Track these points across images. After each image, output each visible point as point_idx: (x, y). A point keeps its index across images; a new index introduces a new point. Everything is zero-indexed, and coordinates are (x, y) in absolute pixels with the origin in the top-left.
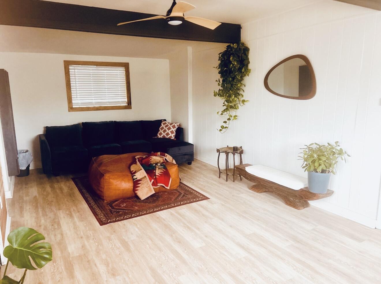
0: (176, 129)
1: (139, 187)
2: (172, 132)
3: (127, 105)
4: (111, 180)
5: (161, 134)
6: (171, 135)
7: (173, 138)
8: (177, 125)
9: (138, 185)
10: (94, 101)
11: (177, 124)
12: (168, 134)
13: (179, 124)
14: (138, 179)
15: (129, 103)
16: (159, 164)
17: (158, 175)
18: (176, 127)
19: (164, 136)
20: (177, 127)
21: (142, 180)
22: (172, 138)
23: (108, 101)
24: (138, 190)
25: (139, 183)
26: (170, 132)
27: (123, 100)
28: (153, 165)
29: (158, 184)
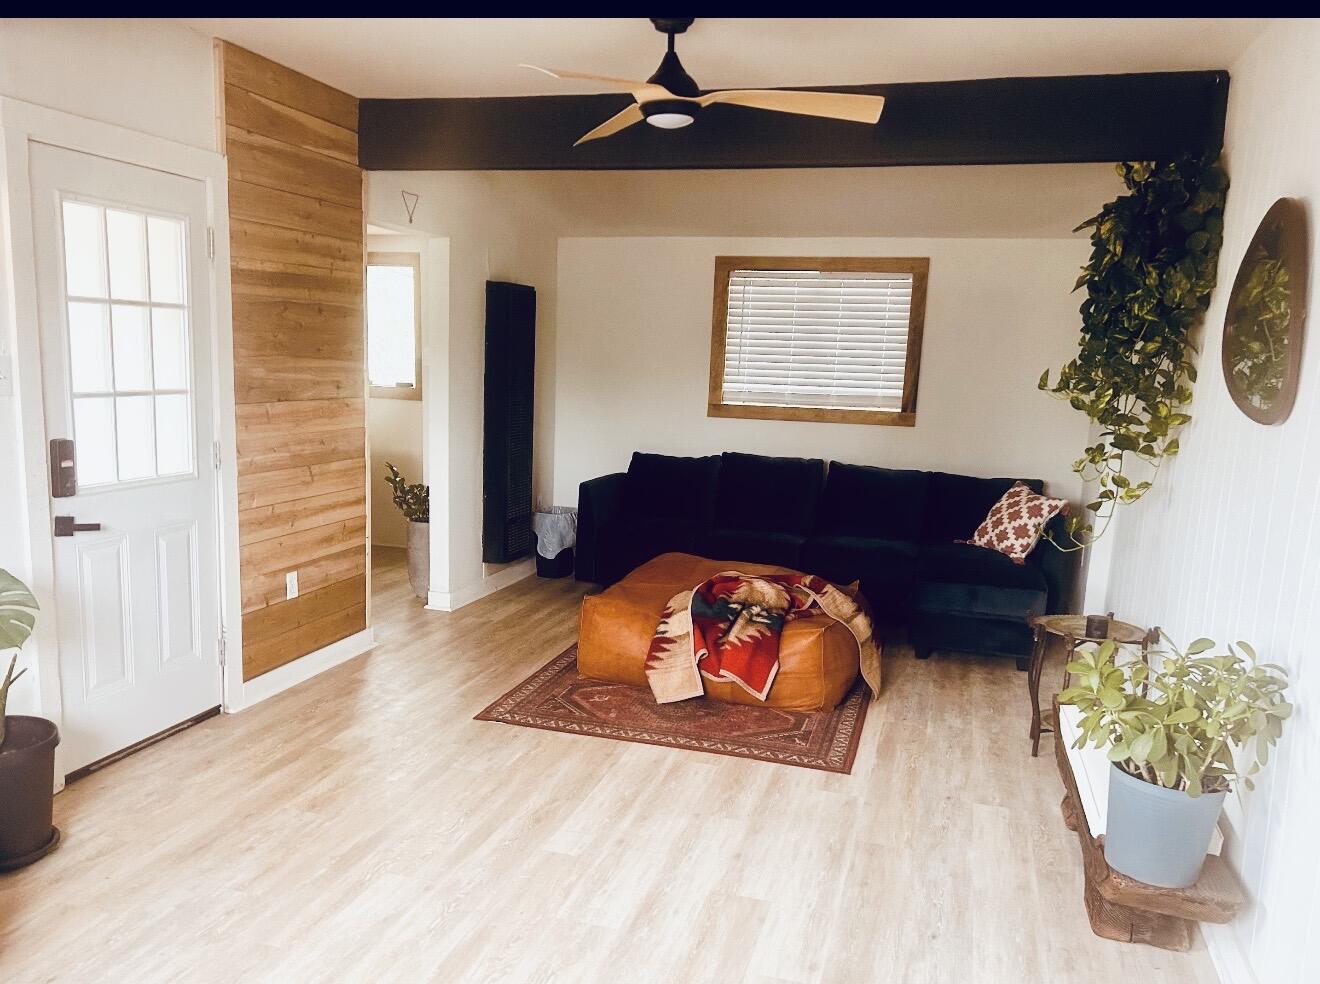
0: (1042, 521)
1: (662, 659)
2: (1021, 532)
3: (900, 410)
4: (598, 618)
5: (984, 532)
6: (1012, 539)
7: (1018, 554)
8: (1050, 506)
9: (657, 654)
10: (789, 390)
11: (1054, 503)
12: (1002, 537)
13: (1061, 504)
14: (667, 635)
15: (910, 402)
16: (756, 610)
17: (736, 641)
18: (1045, 512)
19: (990, 542)
20: (1050, 513)
21: (675, 642)
22: (1012, 555)
23: (837, 392)
24: (653, 668)
25: (665, 650)
26: (1014, 528)
27: (888, 392)
28: (732, 606)
29: (722, 672)
